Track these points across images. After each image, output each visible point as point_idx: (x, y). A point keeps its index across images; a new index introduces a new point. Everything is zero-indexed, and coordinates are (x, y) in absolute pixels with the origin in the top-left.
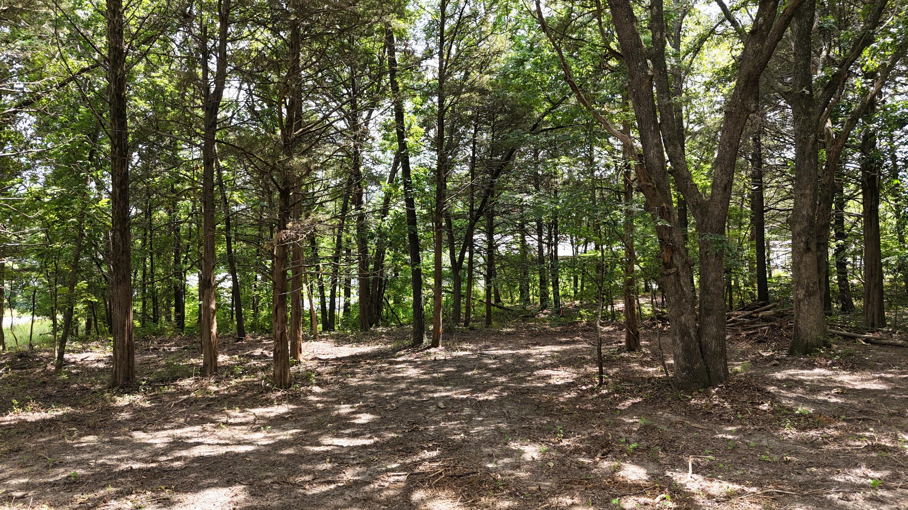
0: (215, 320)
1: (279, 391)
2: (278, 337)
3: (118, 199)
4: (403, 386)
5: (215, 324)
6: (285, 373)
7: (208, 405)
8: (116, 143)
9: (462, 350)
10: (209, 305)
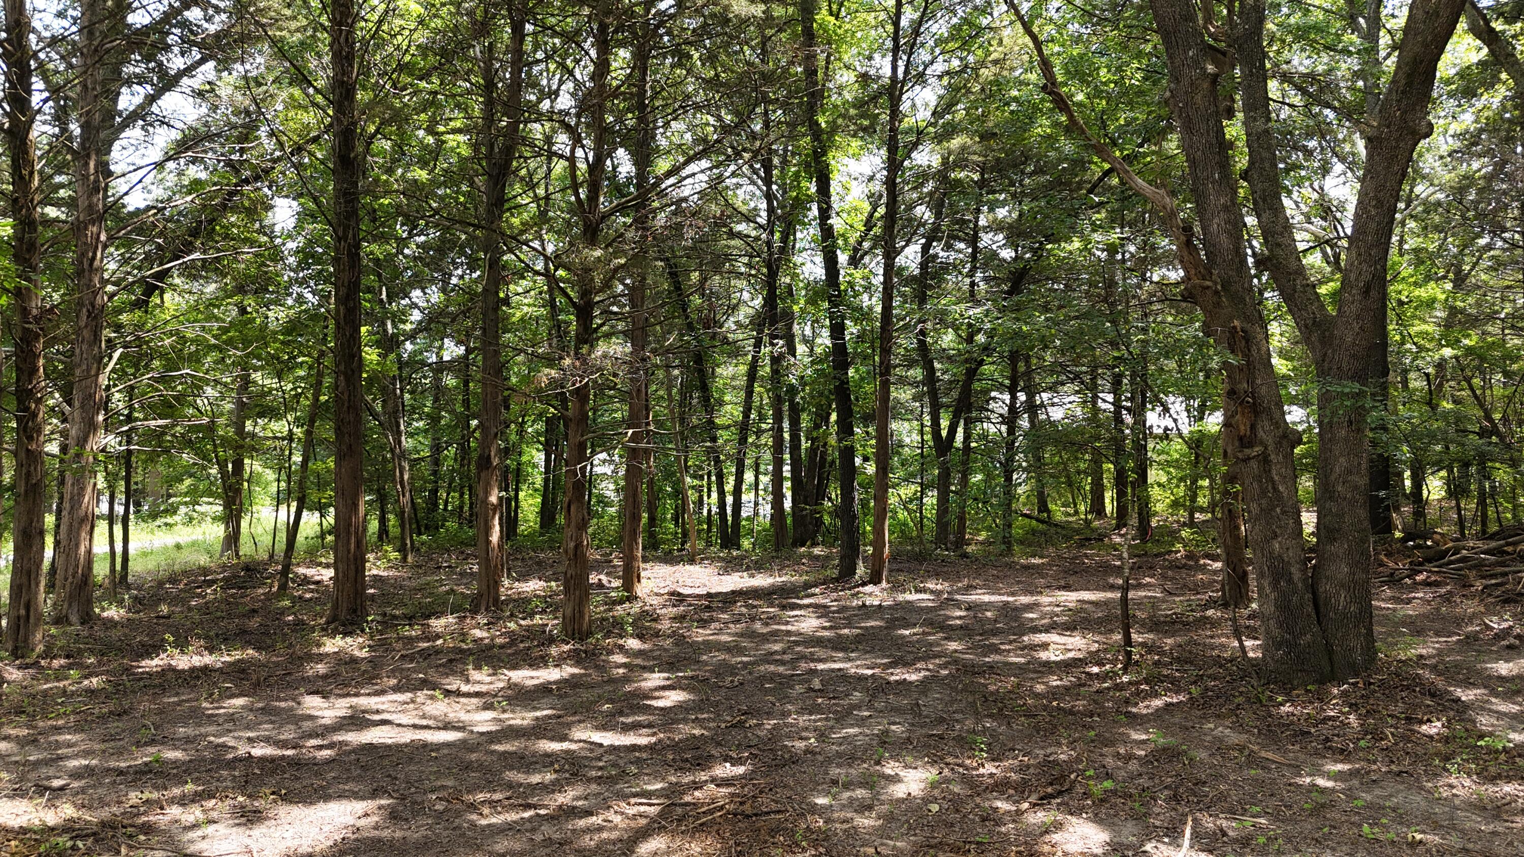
0: (496, 521)
1: (567, 643)
2: (571, 552)
3: (342, 322)
4: (777, 647)
5: (497, 528)
6: (581, 614)
7: (451, 661)
8: (340, 233)
9: (918, 591)
10: (487, 497)
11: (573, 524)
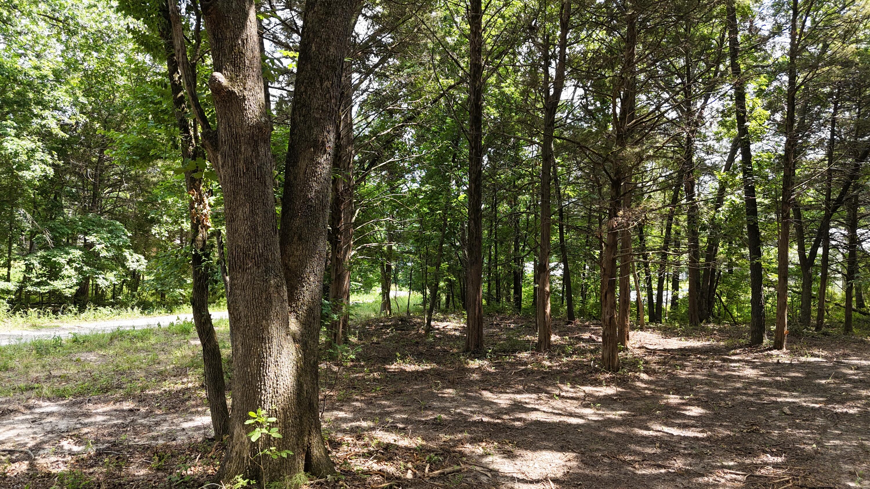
0: (549, 302)
1: (607, 373)
2: (607, 321)
3: (473, 192)
4: (739, 385)
5: (549, 305)
6: (614, 357)
7: (543, 378)
8: (473, 145)
9: (813, 355)
10: (544, 288)
11: (608, 305)
